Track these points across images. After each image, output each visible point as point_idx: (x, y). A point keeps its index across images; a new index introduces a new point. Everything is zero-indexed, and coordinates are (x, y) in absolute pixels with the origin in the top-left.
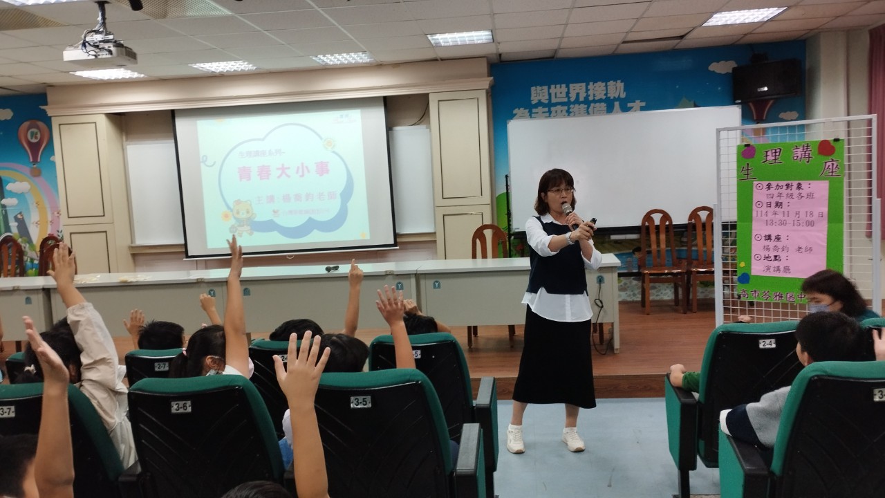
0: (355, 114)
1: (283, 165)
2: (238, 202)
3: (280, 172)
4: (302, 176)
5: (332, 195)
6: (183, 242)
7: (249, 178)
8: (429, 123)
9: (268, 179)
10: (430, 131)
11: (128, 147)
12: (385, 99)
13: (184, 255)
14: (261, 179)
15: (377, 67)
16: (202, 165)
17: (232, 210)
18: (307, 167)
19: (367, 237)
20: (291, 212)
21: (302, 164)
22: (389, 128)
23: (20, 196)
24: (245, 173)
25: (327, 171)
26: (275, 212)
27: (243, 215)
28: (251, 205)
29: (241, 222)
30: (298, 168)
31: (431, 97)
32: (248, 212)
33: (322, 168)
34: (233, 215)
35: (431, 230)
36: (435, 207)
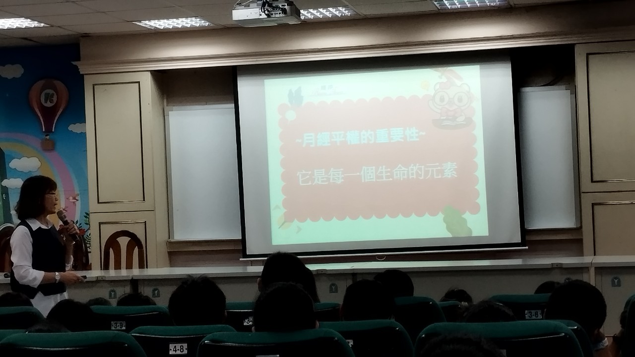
11: (171, 113)
13: (240, 254)
22: (517, 90)
31: (577, 48)
36: (582, 193)
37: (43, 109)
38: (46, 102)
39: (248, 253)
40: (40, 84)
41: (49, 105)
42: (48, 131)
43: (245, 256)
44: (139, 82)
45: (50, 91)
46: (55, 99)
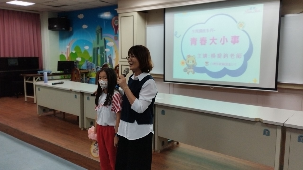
0: (260, 7)
1: (213, 37)
2: (189, 56)
3: (211, 41)
4: (223, 44)
5: (239, 56)
6: (163, 74)
7: (195, 44)
9: (205, 44)
11: (148, 28)
14: (202, 44)
16: (175, 37)
17: (186, 60)
18: (226, 39)
19: (258, 82)
20: (215, 63)
21: (224, 37)
23: (111, 48)
24: (194, 41)
25: (238, 42)
26: (206, 63)
27: (191, 63)
28: (195, 58)
30: (221, 39)
32: (193, 62)
33: (235, 40)
34: (186, 63)
37: (115, 26)
38: (116, 24)
39: (166, 80)
40: (114, 18)
42: (116, 34)
43: (164, 81)
44: (133, 16)
45: (117, 20)
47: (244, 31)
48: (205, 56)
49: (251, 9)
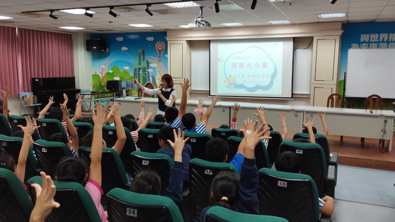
0: (281, 44)
1: (249, 63)
3: (248, 65)
4: (257, 67)
5: (267, 76)
6: (209, 90)
7: (236, 68)
8: (312, 48)
9: (243, 68)
10: (312, 52)
11: (192, 53)
12: (294, 38)
13: (209, 95)
14: (240, 68)
15: (293, 25)
16: (218, 61)
17: (228, 79)
18: (259, 64)
19: (281, 94)
20: (250, 81)
21: (257, 63)
22: (294, 50)
23: (154, 69)
24: (234, 65)
25: (267, 66)
26: (244, 81)
29: (230, 84)
30: (255, 64)
31: (314, 38)
33: (265, 65)
35: (308, 93)
36: (311, 84)
37: (158, 50)
39: (211, 95)
40: (158, 43)
41: (160, 49)
42: (160, 56)
44: (182, 44)
45: (161, 45)
46: (162, 47)
47: (270, 59)
48: (243, 76)
49: (275, 44)
